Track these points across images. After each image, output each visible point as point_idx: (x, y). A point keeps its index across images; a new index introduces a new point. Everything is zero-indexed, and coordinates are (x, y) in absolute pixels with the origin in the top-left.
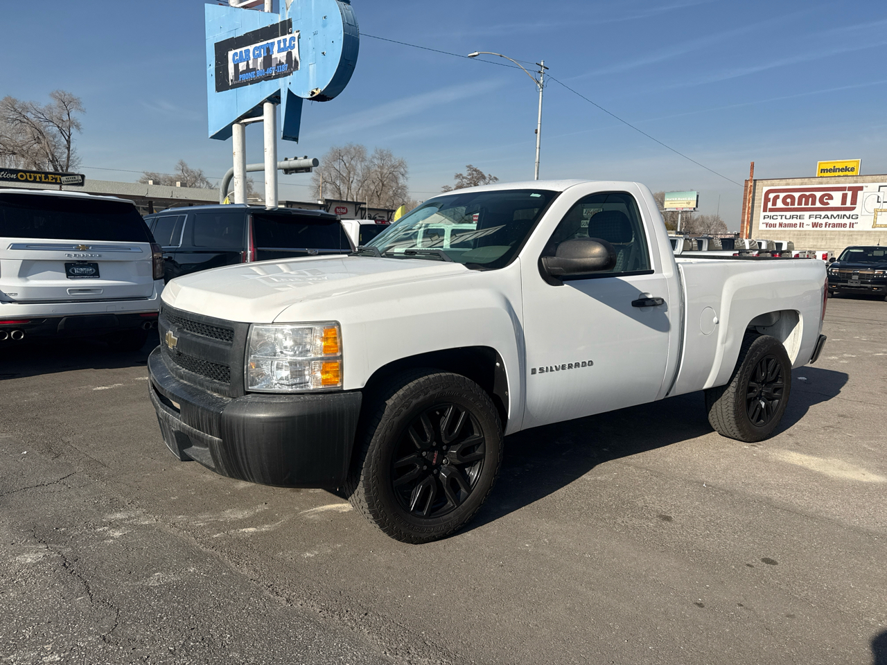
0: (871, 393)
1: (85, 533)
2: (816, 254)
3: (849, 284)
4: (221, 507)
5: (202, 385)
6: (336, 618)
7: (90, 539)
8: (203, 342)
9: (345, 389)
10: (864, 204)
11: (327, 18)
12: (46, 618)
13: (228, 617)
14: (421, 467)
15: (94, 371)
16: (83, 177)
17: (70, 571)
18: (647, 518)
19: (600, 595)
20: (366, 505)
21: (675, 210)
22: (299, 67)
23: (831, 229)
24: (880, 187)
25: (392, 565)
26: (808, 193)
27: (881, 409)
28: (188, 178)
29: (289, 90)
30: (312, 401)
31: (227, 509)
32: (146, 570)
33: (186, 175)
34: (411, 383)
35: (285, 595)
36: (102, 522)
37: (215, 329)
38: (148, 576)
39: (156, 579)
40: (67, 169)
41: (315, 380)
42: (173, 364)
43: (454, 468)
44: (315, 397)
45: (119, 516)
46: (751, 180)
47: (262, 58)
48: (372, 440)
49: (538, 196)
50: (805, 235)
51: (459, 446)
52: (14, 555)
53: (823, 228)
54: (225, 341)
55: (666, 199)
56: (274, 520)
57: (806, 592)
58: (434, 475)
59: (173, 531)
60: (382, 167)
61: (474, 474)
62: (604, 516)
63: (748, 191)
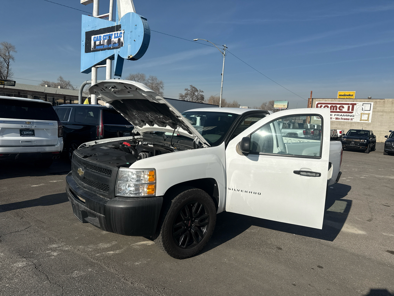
0: (359, 195)
1: (42, 253)
2: (337, 131)
3: (350, 145)
4: (97, 242)
5: (95, 192)
6: (152, 290)
7: (44, 256)
8: (97, 174)
9: (156, 196)
10: (356, 110)
11: (137, 26)
12: (33, 291)
13: (108, 290)
14: (184, 227)
15: (30, 178)
16: (15, 82)
17: (38, 270)
18: (272, 248)
19: (256, 281)
20: (162, 243)
21: (278, 108)
22: (123, 45)
23: (343, 120)
24: (363, 104)
25: (172, 268)
26: (334, 105)
27: (363, 202)
28: (63, 84)
29: (118, 55)
30: (143, 201)
31: (100, 243)
32: (71, 270)
33: (62, 83)
34: (182, 193)
35: (130, 281)
36: (48, 248)
37: (102, 169)
38: (72, 273)
39: (75, 274)
40: (6, 78)
41: (144, 191)
42: (80, 181)
43: (197, 228)
44: (145, 199)
45: (54, 246)
46: (311, 98)
47: (107, 40)
48: (166, 217)
49: (231, 116)
50: (333, 122)
51: (199, 219)
52: (13, 263)
53: (340, 120)
54: (107, 174)
55: (275, 104)
56: (120, 248)
57: (334, 280)
58: (189, 230)
59: (78, 253)
60: (152, 84)
61: (205, 230)
62: (255, 247)
63: (310, 103)
